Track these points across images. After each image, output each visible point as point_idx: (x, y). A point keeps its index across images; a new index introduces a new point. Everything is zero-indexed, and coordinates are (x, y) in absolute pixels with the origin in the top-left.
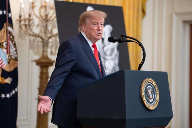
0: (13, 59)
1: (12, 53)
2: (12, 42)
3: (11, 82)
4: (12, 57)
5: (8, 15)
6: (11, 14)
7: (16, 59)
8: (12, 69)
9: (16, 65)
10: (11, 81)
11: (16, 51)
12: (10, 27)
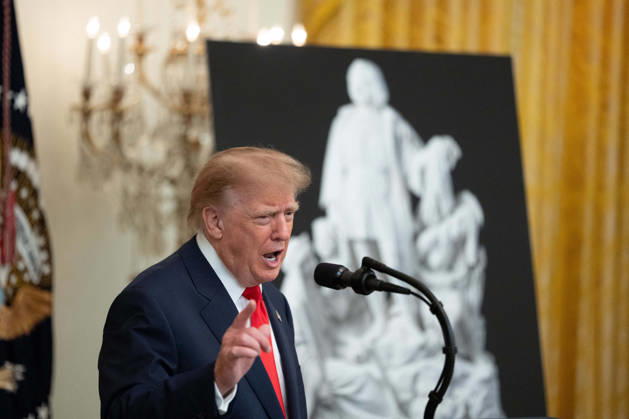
0: (31, 283)
1: (27, 260)
2: (27, 212)
3: (20, 383)
4: (26, 277)
5: (13, 101)
6: (27, 95)
7: (46, 284)
8: (25, 325)
9: (45, 310)
10: (19, 377)
11: (47, 247)
12: (22, 149)
